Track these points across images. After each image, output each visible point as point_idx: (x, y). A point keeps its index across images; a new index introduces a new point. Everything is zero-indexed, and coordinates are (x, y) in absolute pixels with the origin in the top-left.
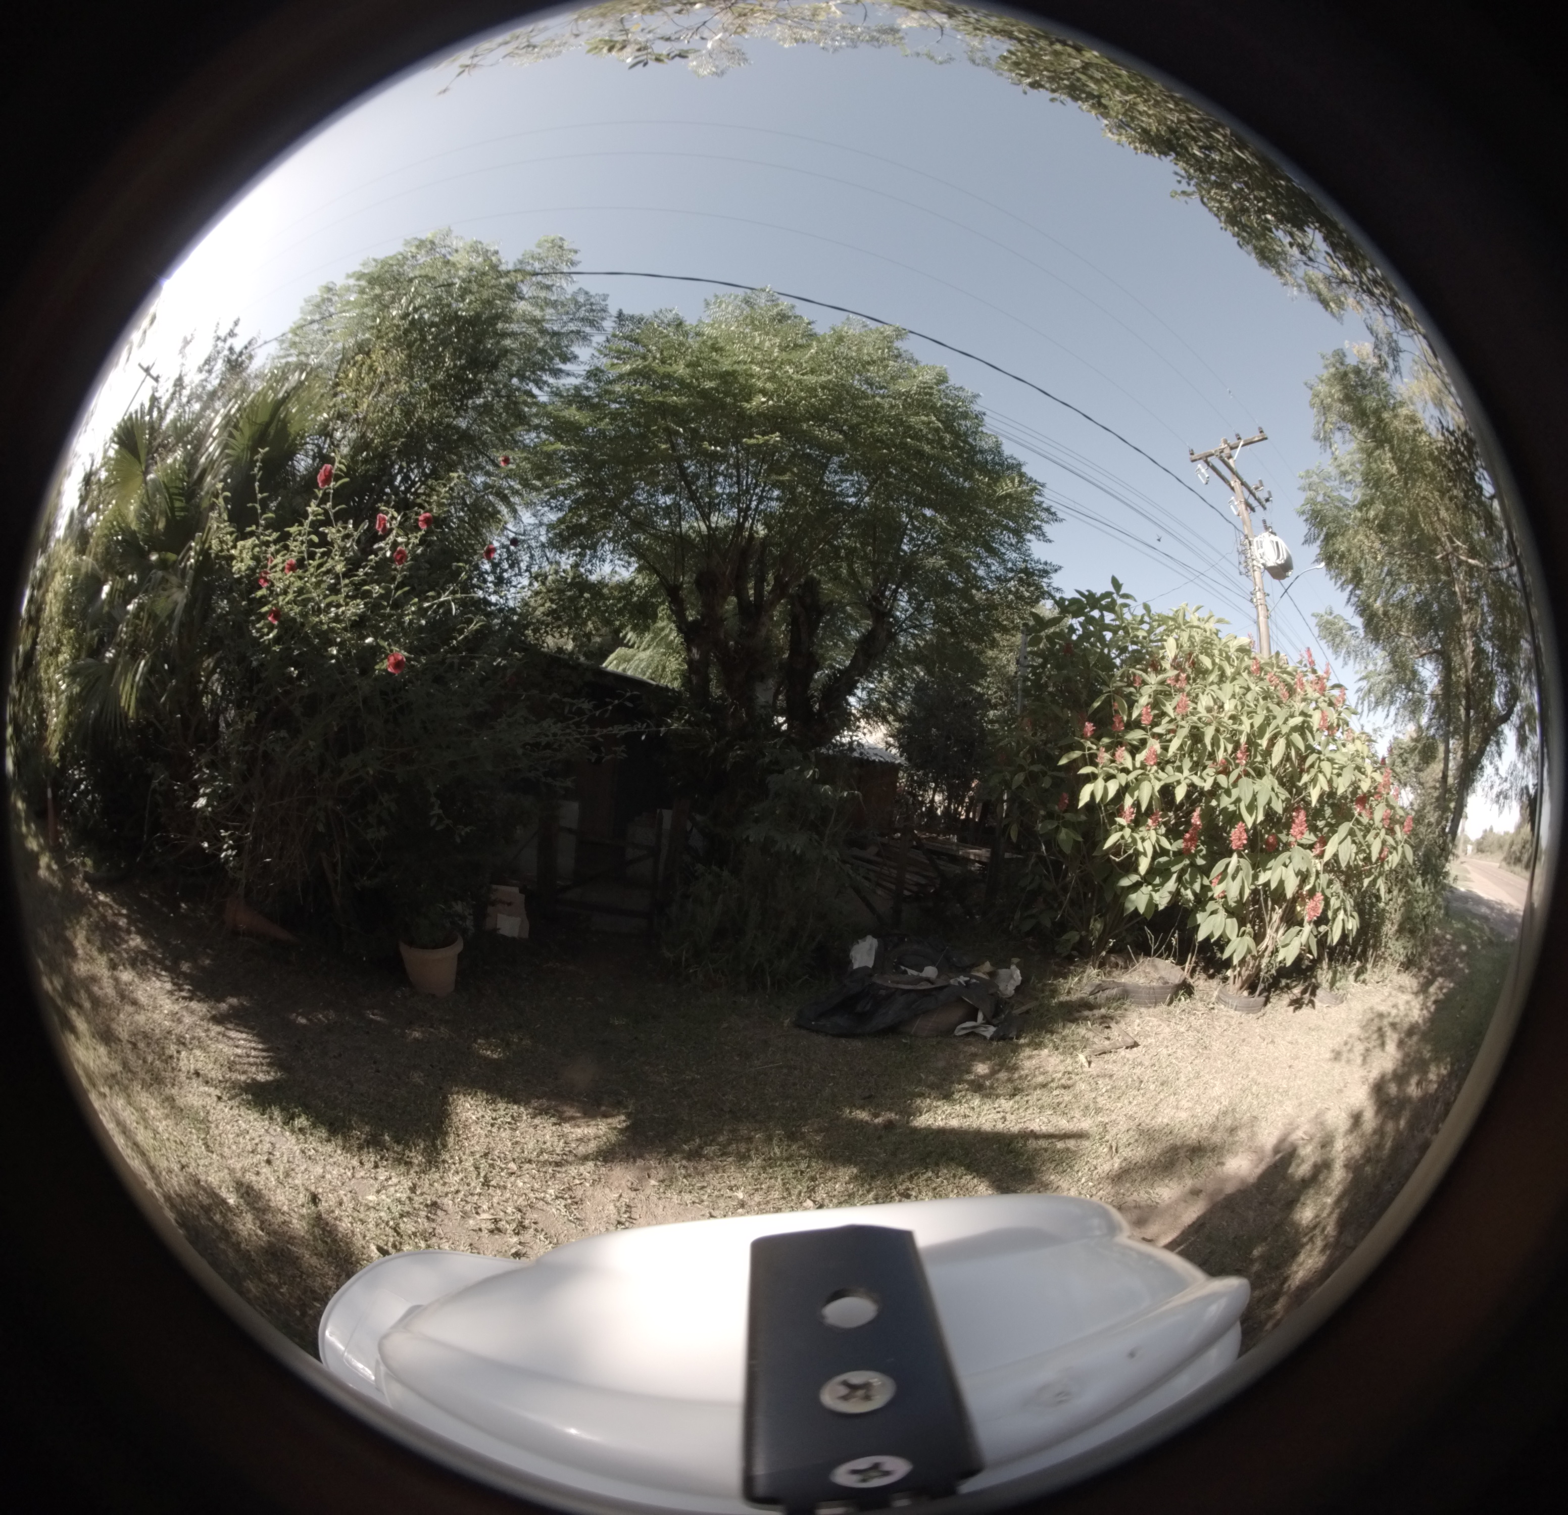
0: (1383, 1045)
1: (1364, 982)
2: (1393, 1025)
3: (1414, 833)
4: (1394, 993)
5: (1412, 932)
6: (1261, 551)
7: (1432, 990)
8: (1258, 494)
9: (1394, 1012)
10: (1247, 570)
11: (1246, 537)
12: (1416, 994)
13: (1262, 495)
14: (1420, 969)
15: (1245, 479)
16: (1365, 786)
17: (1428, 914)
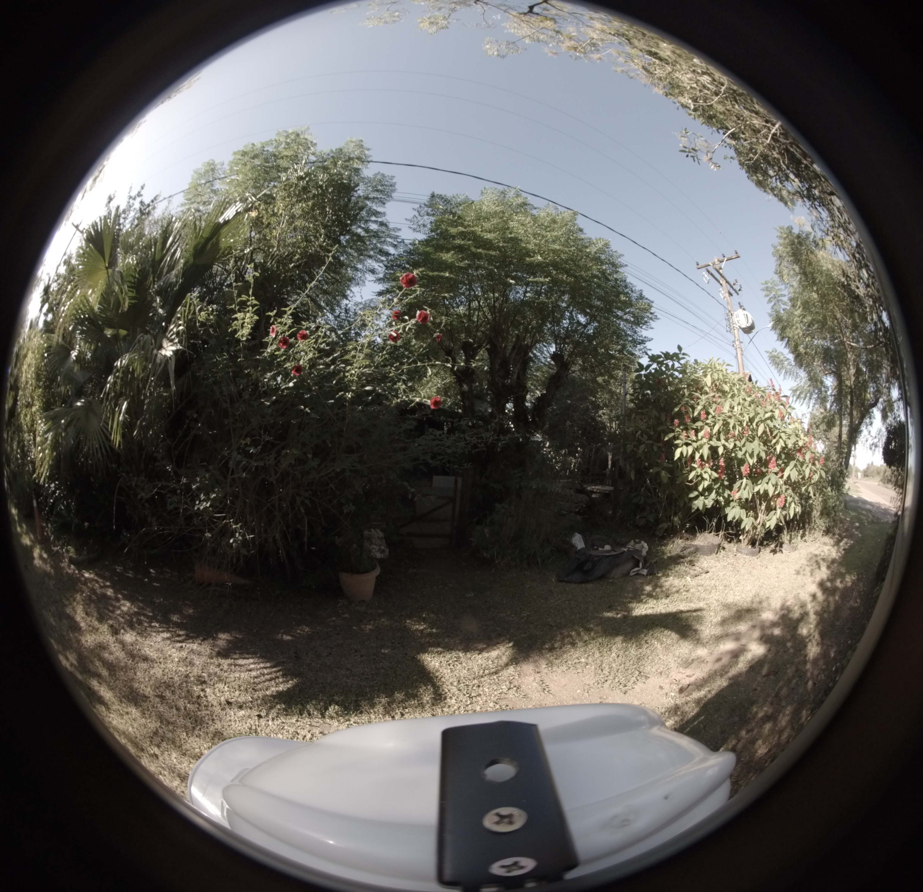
0: (819, 568)
1: (805, 541)
2: (823, 560)
3: (825, 465)
4: (821, 546)
5: (828, 515)
6: (738, 319)
7: (841, 544)
8: (734, 287)
9: (822, 554)
10: (730, 328)
11: (730, 311)
12: (833, 546)
13: (737, 288)
14: (834, 534)
15: (728, 279)
16: (801, 443)
17: (835, 505)
